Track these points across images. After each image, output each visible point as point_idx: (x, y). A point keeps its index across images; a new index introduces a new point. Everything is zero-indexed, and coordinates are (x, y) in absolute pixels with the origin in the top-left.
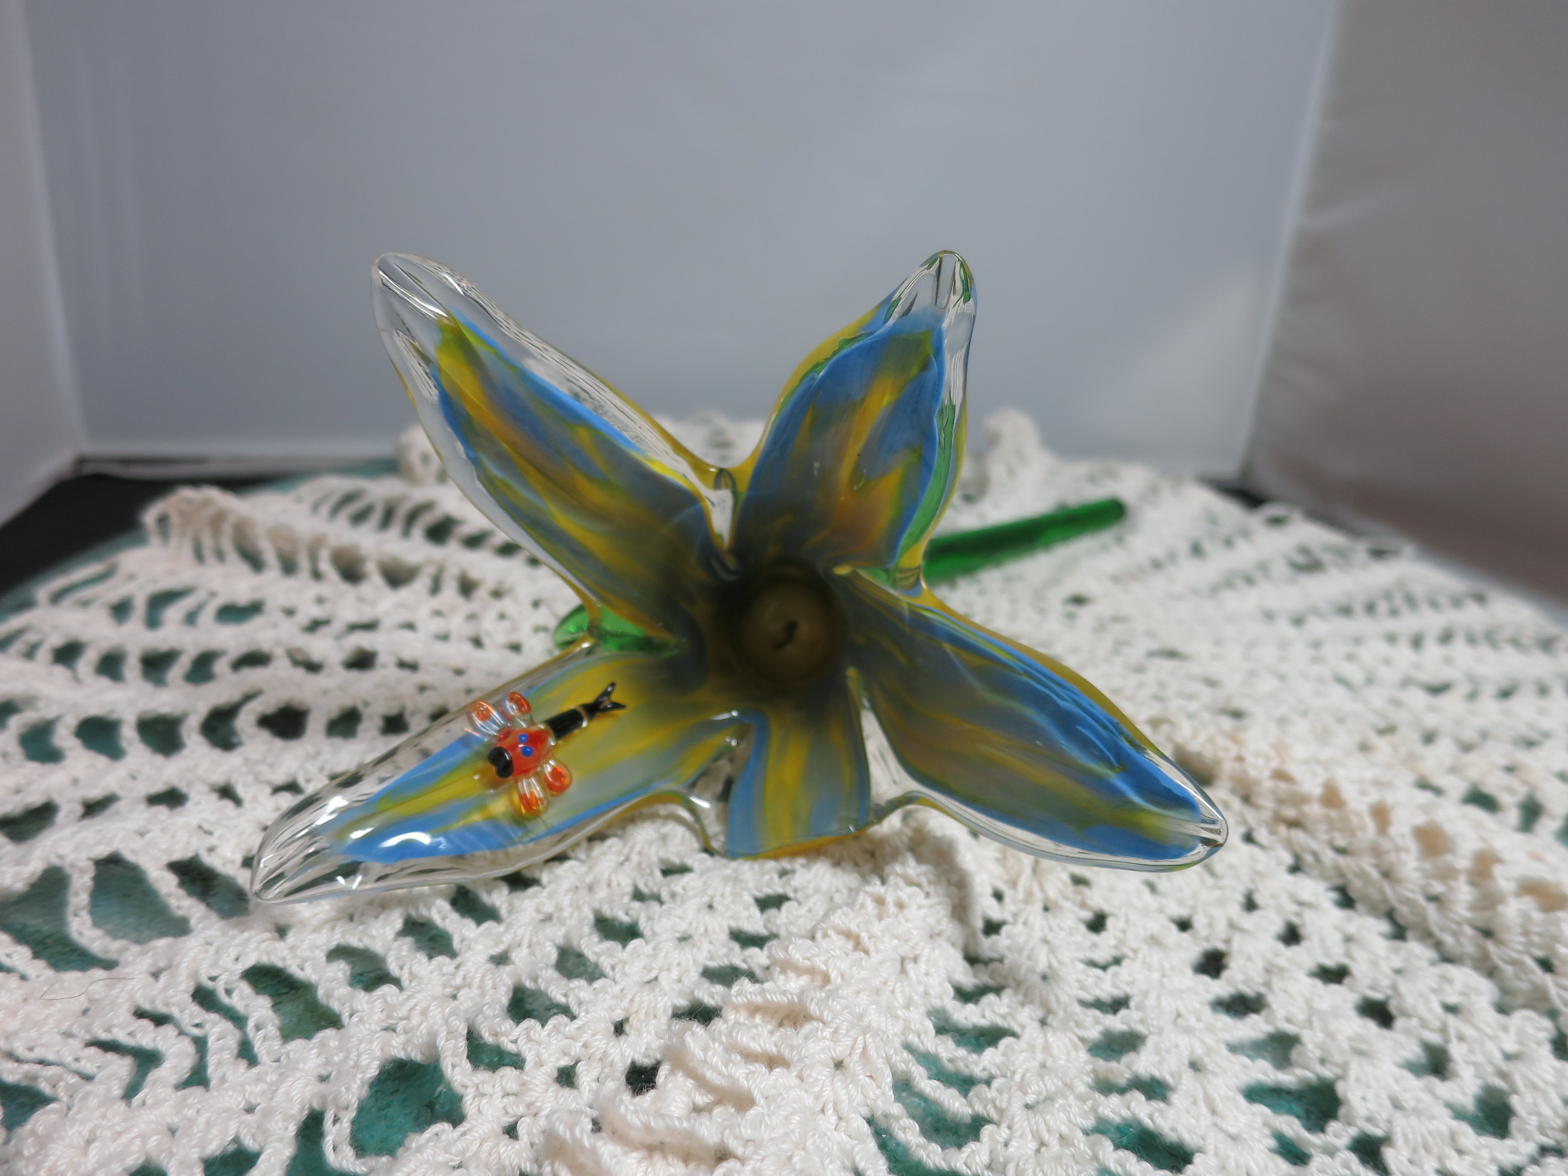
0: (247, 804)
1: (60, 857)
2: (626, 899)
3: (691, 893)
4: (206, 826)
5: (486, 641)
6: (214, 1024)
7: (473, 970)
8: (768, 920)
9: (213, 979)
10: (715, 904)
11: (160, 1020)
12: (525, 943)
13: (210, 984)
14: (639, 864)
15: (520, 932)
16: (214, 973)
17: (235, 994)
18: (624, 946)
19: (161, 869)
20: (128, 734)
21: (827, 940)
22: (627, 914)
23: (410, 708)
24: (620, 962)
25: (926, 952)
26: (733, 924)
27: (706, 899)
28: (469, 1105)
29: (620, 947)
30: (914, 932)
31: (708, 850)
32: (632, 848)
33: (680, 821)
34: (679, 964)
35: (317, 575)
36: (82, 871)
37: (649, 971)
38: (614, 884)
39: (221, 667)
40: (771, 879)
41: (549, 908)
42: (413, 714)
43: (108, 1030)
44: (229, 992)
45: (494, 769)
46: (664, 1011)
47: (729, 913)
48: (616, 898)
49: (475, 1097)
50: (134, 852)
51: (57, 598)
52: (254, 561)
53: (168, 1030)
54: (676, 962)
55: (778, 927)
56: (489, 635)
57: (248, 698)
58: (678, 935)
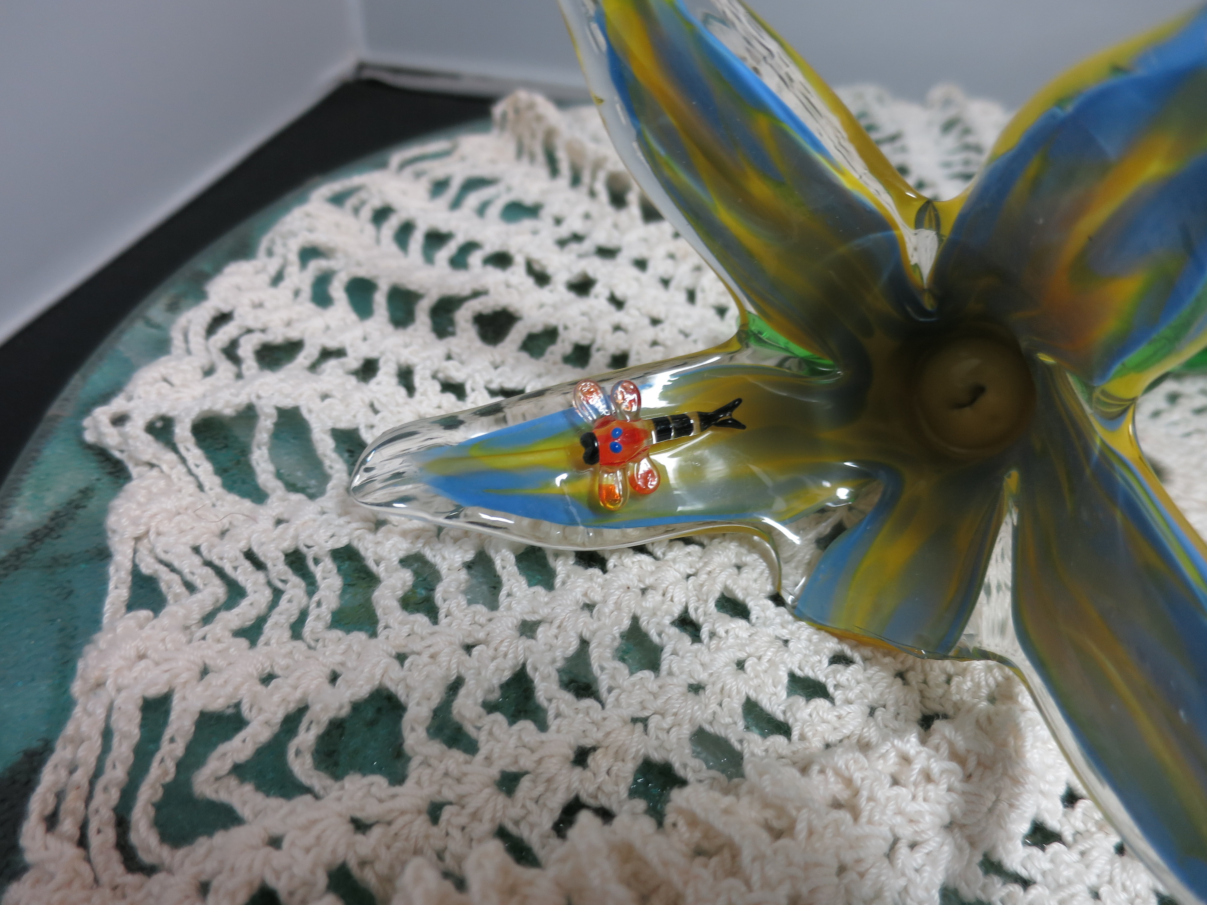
0: (418, 395)
1: (259, 397)
2: (667, 620)
3: (731, 641)
4: (377, 405)
5: (699, 296)
6: (294, 586)
7: (498, 631)
8: (790, 706)
9: (309, 547)
10: (747, 665)
11: (258, 565)
12: (557, 623)
13: (304, 550)
14: (702, 585)
15: (558, 610)
16: (310, 543)
17: (321, 566)
18: (632, 673)
19: (325, 433)
20: (380, 299)
21: (821, 777)
22: (660, 635)
23: (598, 343)
24: (619, 687)
25: (932, 845)
26: (753, 695)
27: (741, 655)
28: (414, 770)
29: (626, 672)
30: (928, 818)
31: (777, 599)
32: (706, 564)
33: (764, 556)
34: (675, 714)
35: (592, 194)
36: (268, 416)
37: (644, 708)
38: (669, 595)
39: (475, 259)
40: (820, 661)
41: (596, 596)
42: (598, 350)
43: (221, 559)
44: (316, 561)
45: (582, 450)
46: (634, 758)
47: (756, 682)
48: (659, 613)
49: (422, 763)
50: (310, 411)
51: (404, 165)
52: (554, 169)
53: (261, 577)
54: (675, 710)
55: (796, 720)
56: (703, 291)
57: (476, 294)
58: (692, 681)
